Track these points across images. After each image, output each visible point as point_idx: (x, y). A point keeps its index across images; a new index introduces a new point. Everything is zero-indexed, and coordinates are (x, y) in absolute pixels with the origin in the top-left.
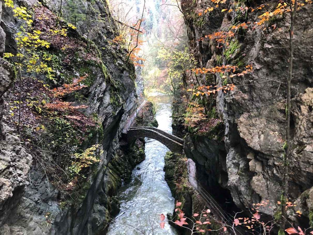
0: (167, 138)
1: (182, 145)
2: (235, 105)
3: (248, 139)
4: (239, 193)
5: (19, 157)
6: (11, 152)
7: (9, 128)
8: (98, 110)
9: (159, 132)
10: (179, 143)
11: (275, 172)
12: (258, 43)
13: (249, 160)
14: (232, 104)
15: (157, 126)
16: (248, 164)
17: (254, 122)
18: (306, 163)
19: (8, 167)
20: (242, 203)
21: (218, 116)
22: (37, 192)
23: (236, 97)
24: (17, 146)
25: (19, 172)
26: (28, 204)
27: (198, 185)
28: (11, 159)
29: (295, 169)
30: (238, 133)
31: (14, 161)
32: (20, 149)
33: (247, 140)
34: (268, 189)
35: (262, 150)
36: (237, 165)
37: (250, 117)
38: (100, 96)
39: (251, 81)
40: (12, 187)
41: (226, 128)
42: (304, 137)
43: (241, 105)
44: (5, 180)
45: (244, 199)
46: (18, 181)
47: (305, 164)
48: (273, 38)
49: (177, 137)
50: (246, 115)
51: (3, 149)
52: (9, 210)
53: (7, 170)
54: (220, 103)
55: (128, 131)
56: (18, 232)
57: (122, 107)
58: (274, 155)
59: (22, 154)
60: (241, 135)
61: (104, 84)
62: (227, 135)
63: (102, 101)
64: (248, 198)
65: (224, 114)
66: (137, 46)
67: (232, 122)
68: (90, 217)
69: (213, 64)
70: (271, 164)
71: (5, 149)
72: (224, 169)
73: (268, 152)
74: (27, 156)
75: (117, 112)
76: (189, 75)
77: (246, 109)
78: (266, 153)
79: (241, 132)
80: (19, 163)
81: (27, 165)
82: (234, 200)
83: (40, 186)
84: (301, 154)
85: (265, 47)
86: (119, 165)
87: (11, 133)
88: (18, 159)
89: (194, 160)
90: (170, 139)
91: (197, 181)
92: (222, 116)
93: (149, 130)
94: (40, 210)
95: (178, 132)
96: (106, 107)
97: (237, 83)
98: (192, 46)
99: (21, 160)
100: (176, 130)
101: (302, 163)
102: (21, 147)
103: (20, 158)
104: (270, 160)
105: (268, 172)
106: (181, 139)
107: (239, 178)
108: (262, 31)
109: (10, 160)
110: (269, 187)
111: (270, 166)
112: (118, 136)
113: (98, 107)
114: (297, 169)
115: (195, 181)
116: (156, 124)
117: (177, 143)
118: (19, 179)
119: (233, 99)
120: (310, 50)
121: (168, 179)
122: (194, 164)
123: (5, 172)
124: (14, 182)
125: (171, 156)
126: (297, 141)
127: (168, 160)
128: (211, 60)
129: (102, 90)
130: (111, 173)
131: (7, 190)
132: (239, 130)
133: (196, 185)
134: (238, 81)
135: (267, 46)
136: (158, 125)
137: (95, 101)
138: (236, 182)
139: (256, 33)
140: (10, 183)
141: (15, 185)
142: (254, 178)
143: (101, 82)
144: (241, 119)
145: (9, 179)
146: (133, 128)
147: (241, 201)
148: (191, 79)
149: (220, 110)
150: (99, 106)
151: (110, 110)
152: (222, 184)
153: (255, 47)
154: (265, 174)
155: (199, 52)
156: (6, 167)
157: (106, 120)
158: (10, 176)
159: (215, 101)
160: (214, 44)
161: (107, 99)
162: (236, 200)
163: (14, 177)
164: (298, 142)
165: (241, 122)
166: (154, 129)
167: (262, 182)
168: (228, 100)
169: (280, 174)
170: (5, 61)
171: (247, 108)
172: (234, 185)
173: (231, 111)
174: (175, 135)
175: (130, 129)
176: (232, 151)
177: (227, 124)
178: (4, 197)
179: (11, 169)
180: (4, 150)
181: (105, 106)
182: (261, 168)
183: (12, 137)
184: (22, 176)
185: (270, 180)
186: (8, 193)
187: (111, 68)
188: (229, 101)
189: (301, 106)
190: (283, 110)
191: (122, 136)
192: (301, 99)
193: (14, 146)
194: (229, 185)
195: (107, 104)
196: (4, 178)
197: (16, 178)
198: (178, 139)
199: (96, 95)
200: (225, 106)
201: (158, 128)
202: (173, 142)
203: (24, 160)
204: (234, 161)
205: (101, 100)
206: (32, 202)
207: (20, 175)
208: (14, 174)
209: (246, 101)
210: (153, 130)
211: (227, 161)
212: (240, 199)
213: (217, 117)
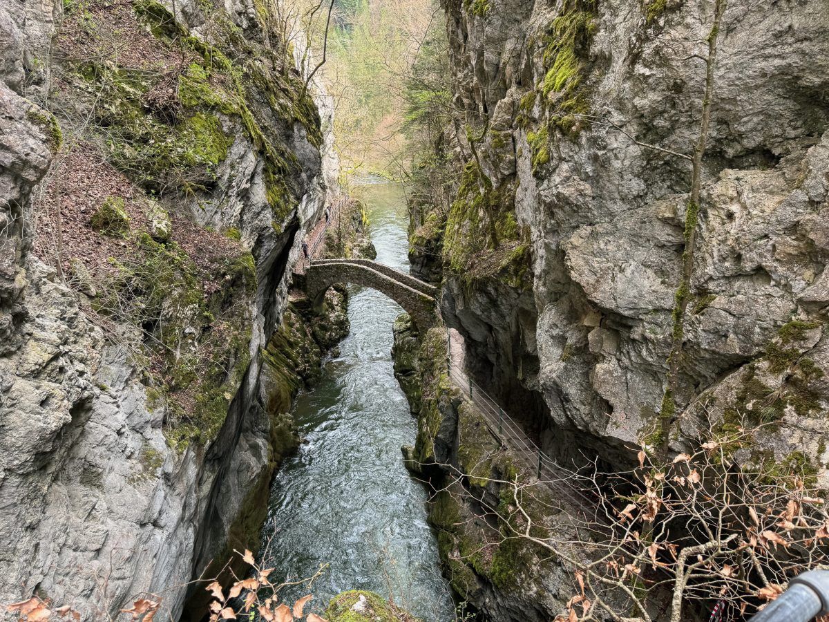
0: (398, 283)
1: (432, 299)
2: (561, 208)
3: (588, 284)
4: (564, 399)
5: (74, 333)
6: (58, 323)
7: (45, 267)
8: (241, 220)
9: (380, 271)
10: (426, 296)
11: (644, 353)
12: (620, 62)
13: (589, 329)
14: (556, 206)
15: (373, 258)
16: (586, 337)
17: (602, 246)
18: (713, 333)
19: (56, 357)
20: (570, 420)
21: (518, 234)
22: (117, 409)
23: (565, 191)
24: (68, 308)
25: (80, 367)
26: (102, 436)
27: (471, 385)
28: (60, 339)
29: (688, 346)
30: (566, 271)
31: (65, 343)
32: (76, 314)
33: (587, 287)
34: (627, 389)
35: (618, 307)
36: (561, 340)
37: (594, 235)
38: (242, 187)
39: (603, 152)
40: (69, 400)
41: (538, 261)
42: (711, 278)
43: (575, 208)
44: (54, 385)
45: (574, 412)
46: (79, 387)
47: (711, 336)
48: (657, 51)
49: (422, 282)
50: (585, 230)
51: (38, 317)
52: (63, 451)
53: (54, 363)
54: (525, 204)
55: (307, 270)
56: (86, 498)
57: (296, 213)
58: (643, 318)
59: (80, 327)
60: (573, 274)
61: (251, 157)
62: (540, 275)
63: (248, 198)
64: (584, 410)
65: (533, 229)
66: (324, 61)
67: (553, 247)
68: (234, 460)
69: (509, 109)
70: (637, 337)
71: (42, 316)
72: (529, 349)
73: (631, 312)
74: (92, 330)
75: (285, 224)
76: (452, 136)
77: (587, 217)
78: (626, 313)
79: (572, 268)
80: (78, 347)
81: (95, 351)
82: (552, 413)
83: (122, 398)
84: (702, 314)
85: (636, 72)
86: (291, 345)
87: (51, 277)
88: (72, 339)
89: (463, 331)
90: (405, 286)
91: (468, 375)
92: (529, 234)
93: (357, 265)
94: (128, 449)
95: (424, 271)
96: (259, 214)
97: (570, 156)
98: (457, 64)
99: (81, 341)
100: (419, 265)
101: (703, 334)
102: (78, 310)
103: (78, 335)
104: (636, 329)
105: (628, 353)
106: (430, 286)
107: (565, 368)
108: (632, 34)
109: (59, 341)
110: (630, 384)
111: (634, 340)
112: (286, 281)
113: (240, 214)
114: (692, 347)
115: (464, 376)
116: (370, 252)
117: (421, 294)
118: (81, 381)
119: (558, 195)
120: (737, 82)
121: (402, 372)
122: (462, 339)
123: (50, 367)
124: (72, 390)
125: (409, 324)
126: (695, 286)
127: (402, 333)
128: (506, 100)
129: (247, 172)
130: (272, 364)
131: (60, 407)
132: (569, 264)
133: (466, 385)
134: (571, 154)
135: (640, 69)
136: (376, 254)
137: (233, 200)
138: (558, 377)
139: (617, 37)
140: (64, 393)
141: (74, 396)
142: (600, 367)
143: (243, 153)
144: (575, 239)
145: (60, 383)
146: (319, 263)
147: (567, 416)
148: (455, 146)
149: (523, 220)
150: (243, 210)
151: (268, 218)
152: (524, 380)
153: (613, 72)
154: (623, 358)
155: (475, 78)
156: (51, 356)
157: (259, 243)
158: (61, 377)
159: (513, 198)
160: (512, 60)
161: (260, 194)
162: (556, 414)
163: (70, 379)
164: (698, 288)
165: (574, 247)
166: (368, 264)
167: (615, 374)
168: (546, 196)
169: (655, 358)
170: (32, 106)
171: (589, 214)
172: (555, 382)
173: (552, 221)
174: (415, 276)
175: (314, 264)
176: (550, 310)
177: (542, 252)
178: (55, 424)
179: (62, 361)
180: (41, 319)
181: (255, 209)
182: (615, 344)
183: (56, 289)
184: (85, 375)
185: (632, 371)
186: (61, 415)
187: (264, 116)
188: (548, 200)
189: (709, 211)
190: (669, 218)
191: (294, 280)
192: (709, 195)
193: (61, 308)
194: (542, 382)
195: (260, 205)
196: (49, 381)
197: (73, 382)
198: (424, 286)
199: (234, 184)
200: (536, 210)
201: (377, 261)
202: (411, 292)
203: (87, 341)
204: (554, 333)
205: (244, 195)
206: (109, 433)
207: (81, 374)
208: (70, 373)
209: (587, 199)
210: (365, 267)
211: (538, 331)
212: (565, 412)
213: (516, 236)
